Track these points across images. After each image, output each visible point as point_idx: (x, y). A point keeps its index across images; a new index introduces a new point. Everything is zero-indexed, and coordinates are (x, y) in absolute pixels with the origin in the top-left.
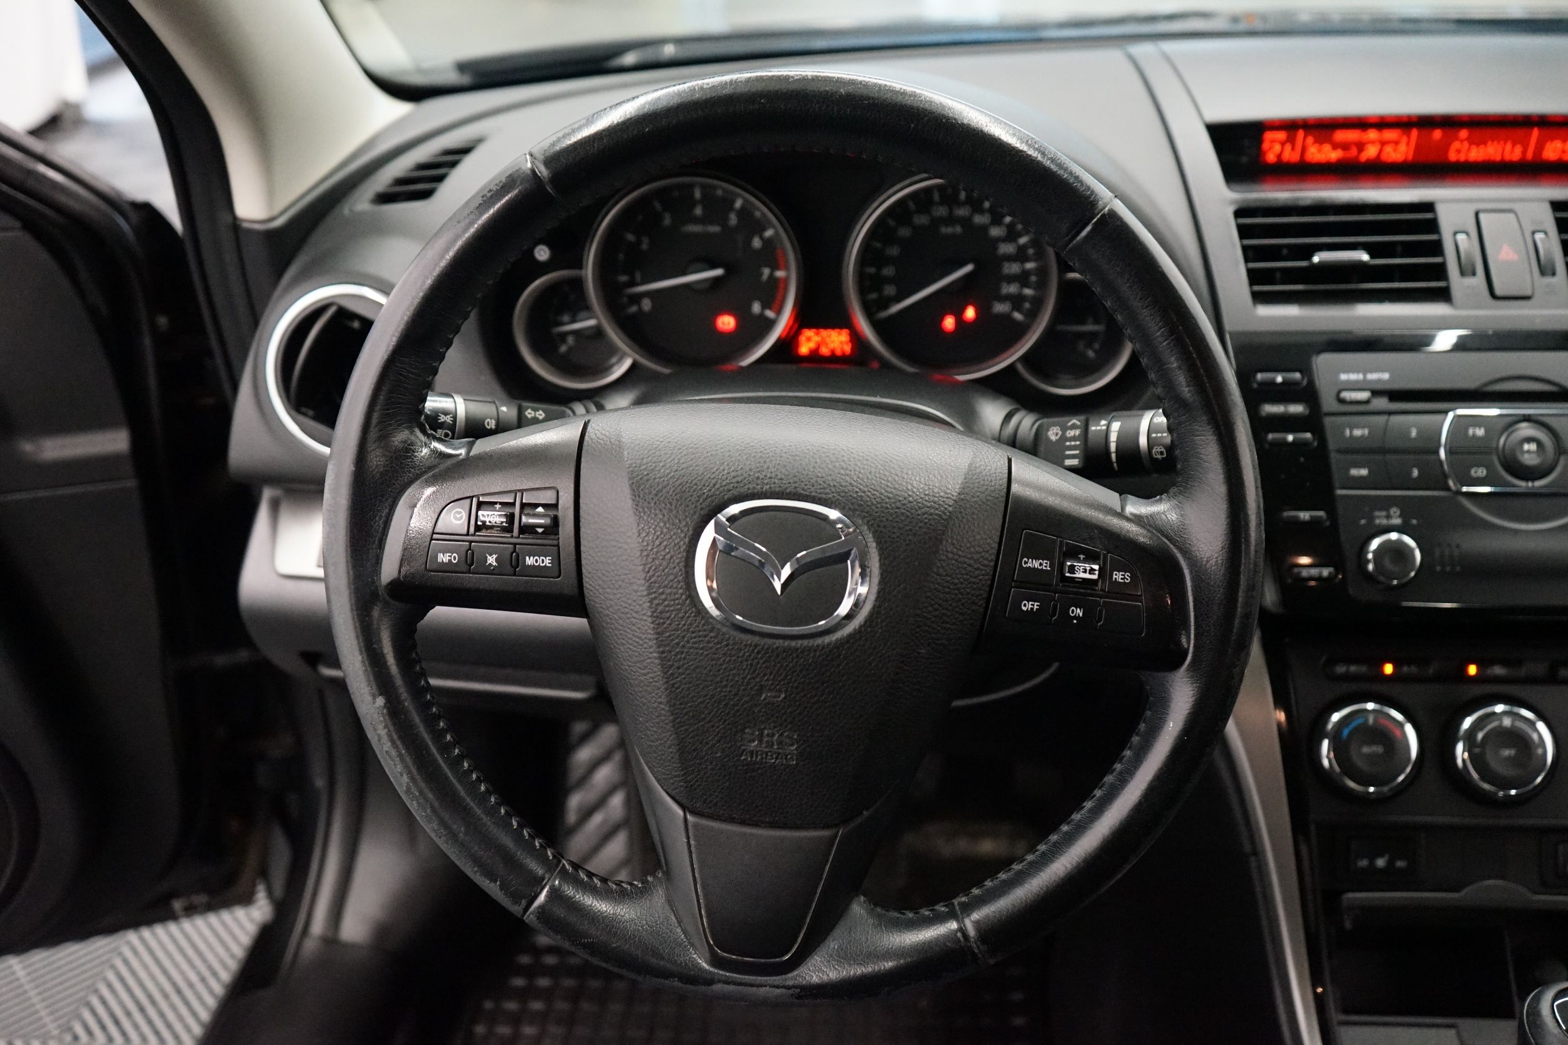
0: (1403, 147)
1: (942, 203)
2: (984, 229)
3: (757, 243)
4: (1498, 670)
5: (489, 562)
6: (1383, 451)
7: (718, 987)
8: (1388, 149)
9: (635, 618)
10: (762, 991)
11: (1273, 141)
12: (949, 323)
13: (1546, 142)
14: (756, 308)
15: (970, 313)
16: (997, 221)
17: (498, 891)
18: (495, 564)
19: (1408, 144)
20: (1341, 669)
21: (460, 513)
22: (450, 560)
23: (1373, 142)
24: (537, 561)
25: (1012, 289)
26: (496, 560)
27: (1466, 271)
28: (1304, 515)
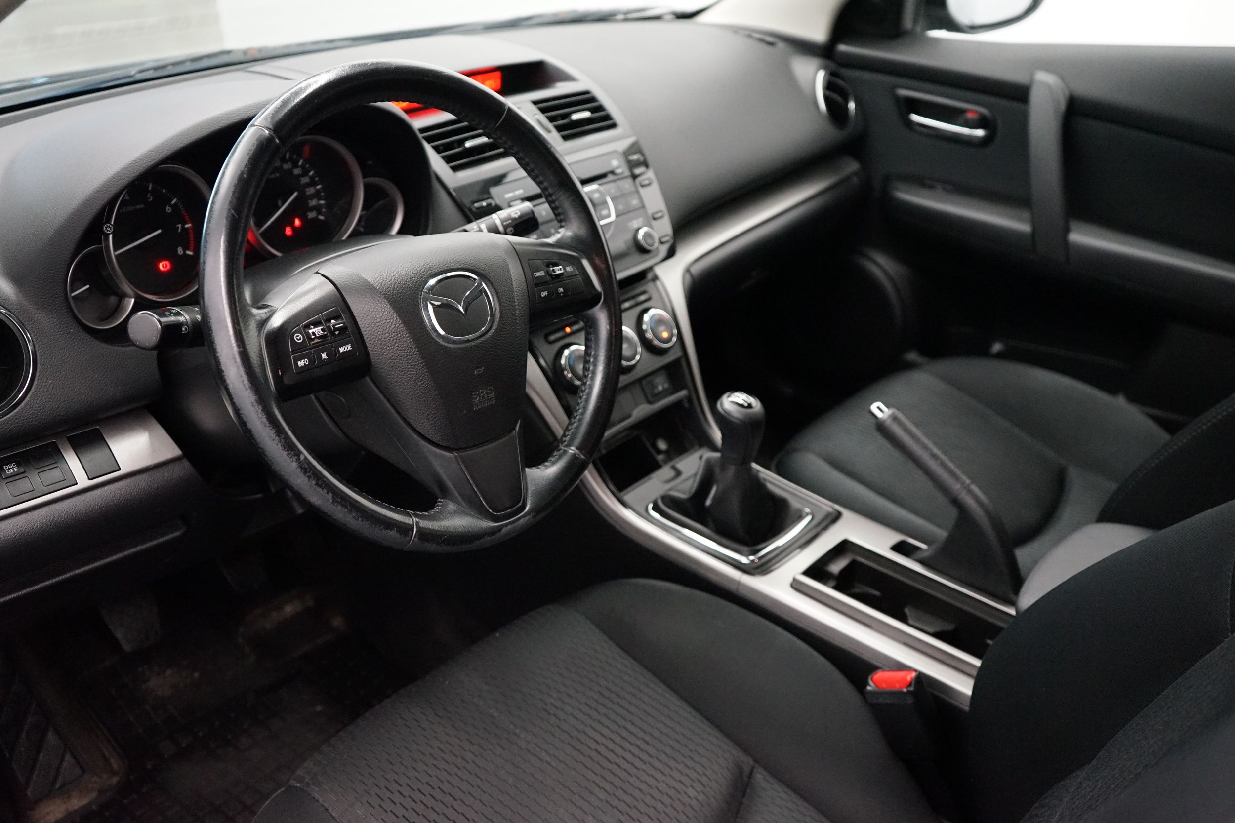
2: (290, 171)
3: (169, 209)
5: (323, 357)
7: (504, 530)
9: (409, 356)
10: (522, 521)
12: (288, 231)
14: (180, 251)
15: (297, 222)
16: (295, 165)
17: (396, 534)
18: (326, 358)
21: (298, 336)
22: (305, 364)
24: (345, 349)
25: (313, 203)
26: (327, 355)
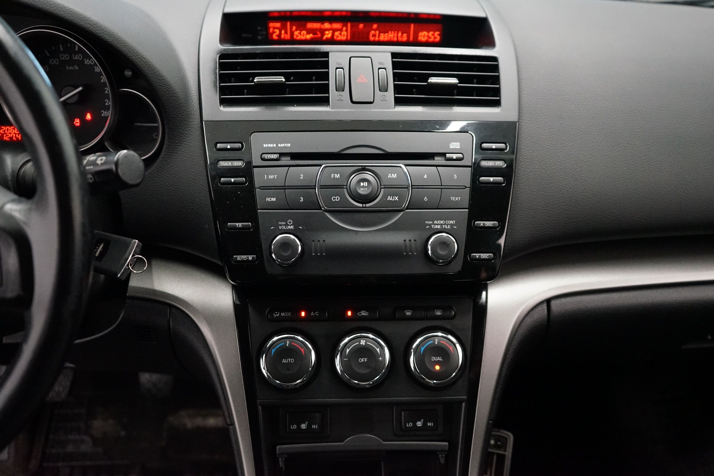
0: (344, 33)
1: (64, 52)
4: (364, 313)
6: (284, 188)
8: (337, 33)
11: (274, 28)
13: (420, 31)
19: (347, 31)
20: (276, 315)
23: (328, 30)
27: (340, 89)
28: (239, 225)
